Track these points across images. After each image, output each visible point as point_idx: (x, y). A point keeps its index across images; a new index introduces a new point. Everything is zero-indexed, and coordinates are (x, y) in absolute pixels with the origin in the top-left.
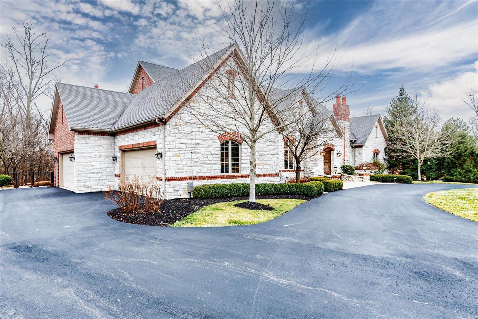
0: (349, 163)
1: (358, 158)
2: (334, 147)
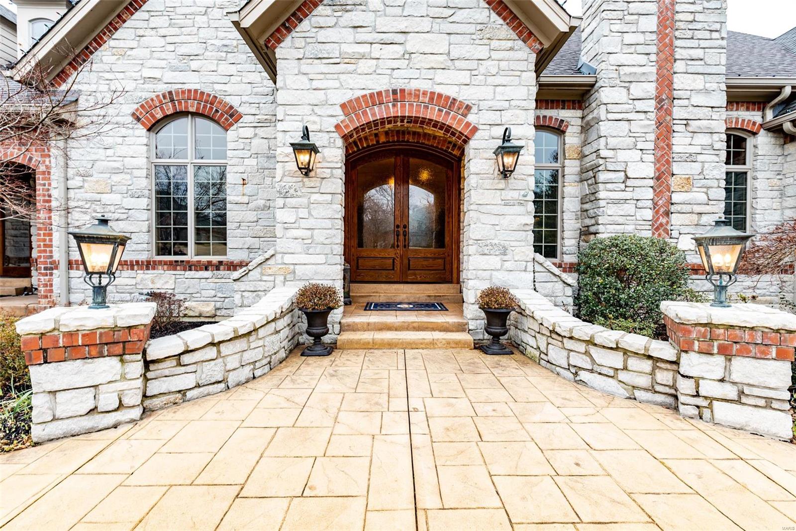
2: (471, 118)
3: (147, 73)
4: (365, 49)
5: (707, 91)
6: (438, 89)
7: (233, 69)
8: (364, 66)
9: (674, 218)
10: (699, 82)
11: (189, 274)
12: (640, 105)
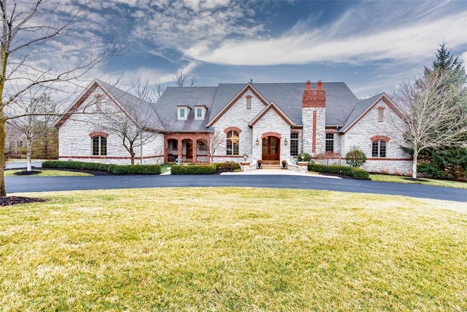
0: (323, 151)
2: (281, 136)
3: (226, 124)
4: (266, 126)
5: (322, 128)
6: (276, 132)
7: (240, 123)
8: (266, 128)
9: (316, 150)
10: (320, 127)
11: (233, 158)
12: (310, 131)
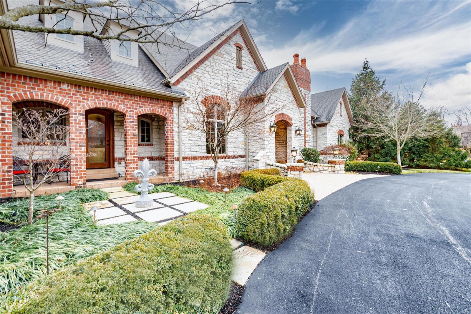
0: (310, 145)
1: (322, 140)
2: (292, 121)
6: (288, 114)
9: (306, 143)
